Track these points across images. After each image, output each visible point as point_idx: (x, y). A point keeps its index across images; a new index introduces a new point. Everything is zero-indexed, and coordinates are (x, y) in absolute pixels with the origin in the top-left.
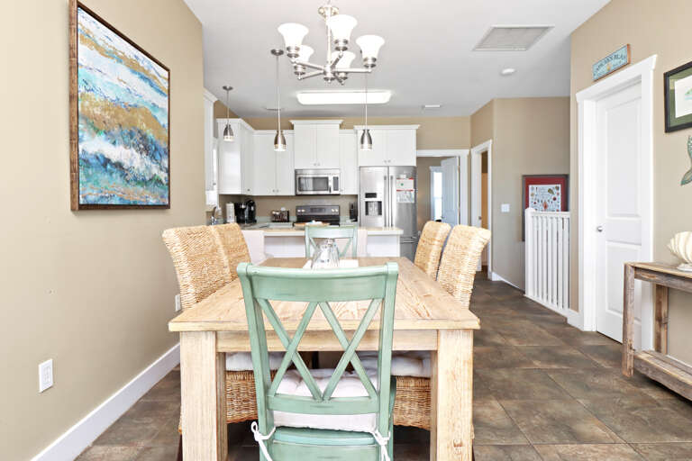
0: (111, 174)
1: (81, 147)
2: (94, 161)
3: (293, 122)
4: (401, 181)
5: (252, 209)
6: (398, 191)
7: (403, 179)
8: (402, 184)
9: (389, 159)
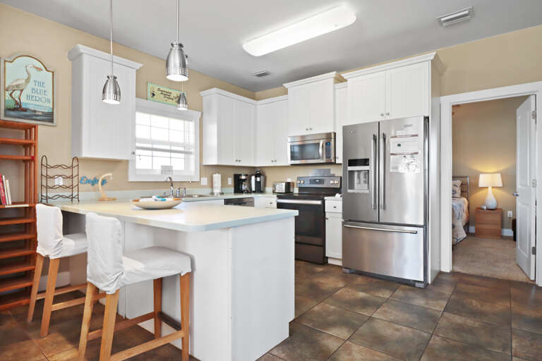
3: (286, 86)
4: (398, 140)
5: (258, 179)
6: (392, 154)
7: (401, 136)
8: (399, 145)
9: (387, 112)
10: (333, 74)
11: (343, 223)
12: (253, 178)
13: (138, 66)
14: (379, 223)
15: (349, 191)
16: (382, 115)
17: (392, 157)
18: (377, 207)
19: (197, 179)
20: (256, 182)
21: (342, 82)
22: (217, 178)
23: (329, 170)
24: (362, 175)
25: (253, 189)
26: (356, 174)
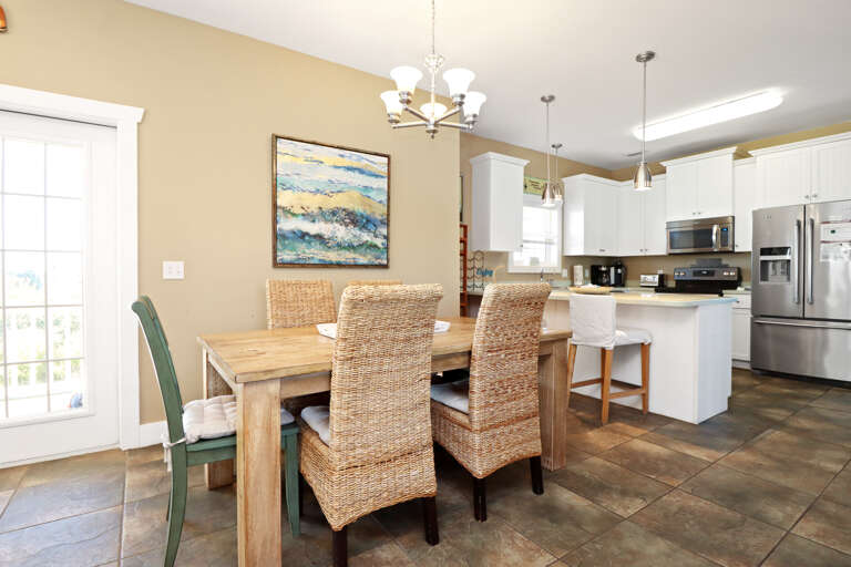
0: (310, 243)
1: (278, 226)
2: (291, 235)
3: (664, 164)
4: (831, 226)
5: (619, 271)
6: (824, 242)
7: (835, 222)
8: (833, 232)
9: (813, 193)
10: (733, 149)
11: (752, 319)
12: (612, 270)
13: (525, 162)
14: (804, 319)
15: (762, 283)
16: (807, 197)
17: (823, 245)
18: (801, 299)
19: (558, 271)
20: (616, 273)
21: (744, 157)
22: (579, 269)
23: (720, 260)
24: (779, 265)
25: (613, 282)
26: (771, 265)
